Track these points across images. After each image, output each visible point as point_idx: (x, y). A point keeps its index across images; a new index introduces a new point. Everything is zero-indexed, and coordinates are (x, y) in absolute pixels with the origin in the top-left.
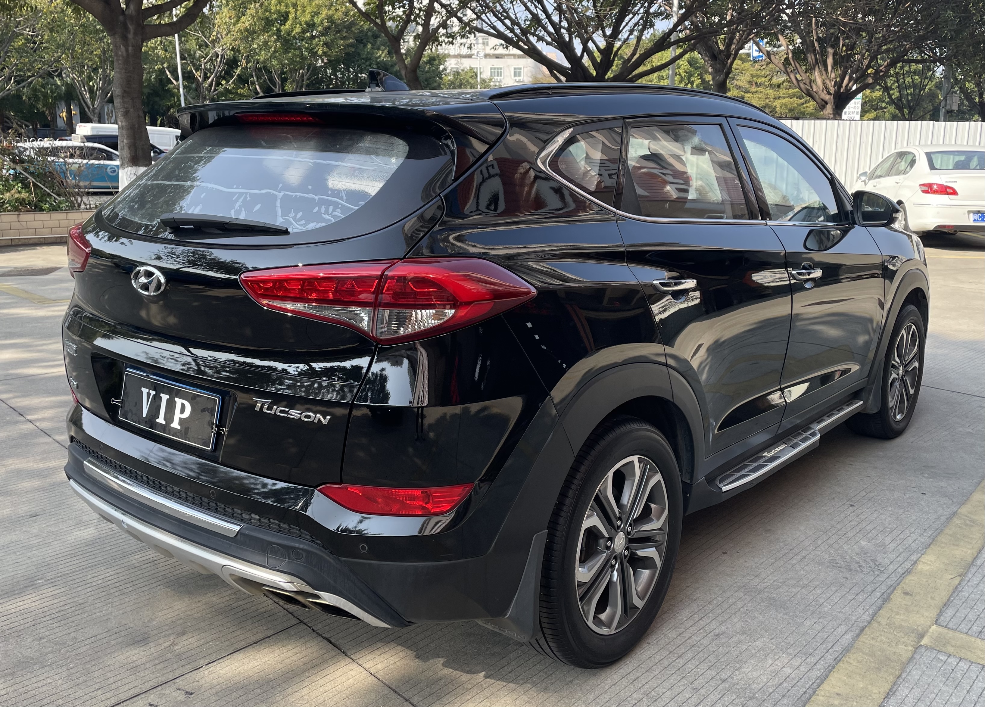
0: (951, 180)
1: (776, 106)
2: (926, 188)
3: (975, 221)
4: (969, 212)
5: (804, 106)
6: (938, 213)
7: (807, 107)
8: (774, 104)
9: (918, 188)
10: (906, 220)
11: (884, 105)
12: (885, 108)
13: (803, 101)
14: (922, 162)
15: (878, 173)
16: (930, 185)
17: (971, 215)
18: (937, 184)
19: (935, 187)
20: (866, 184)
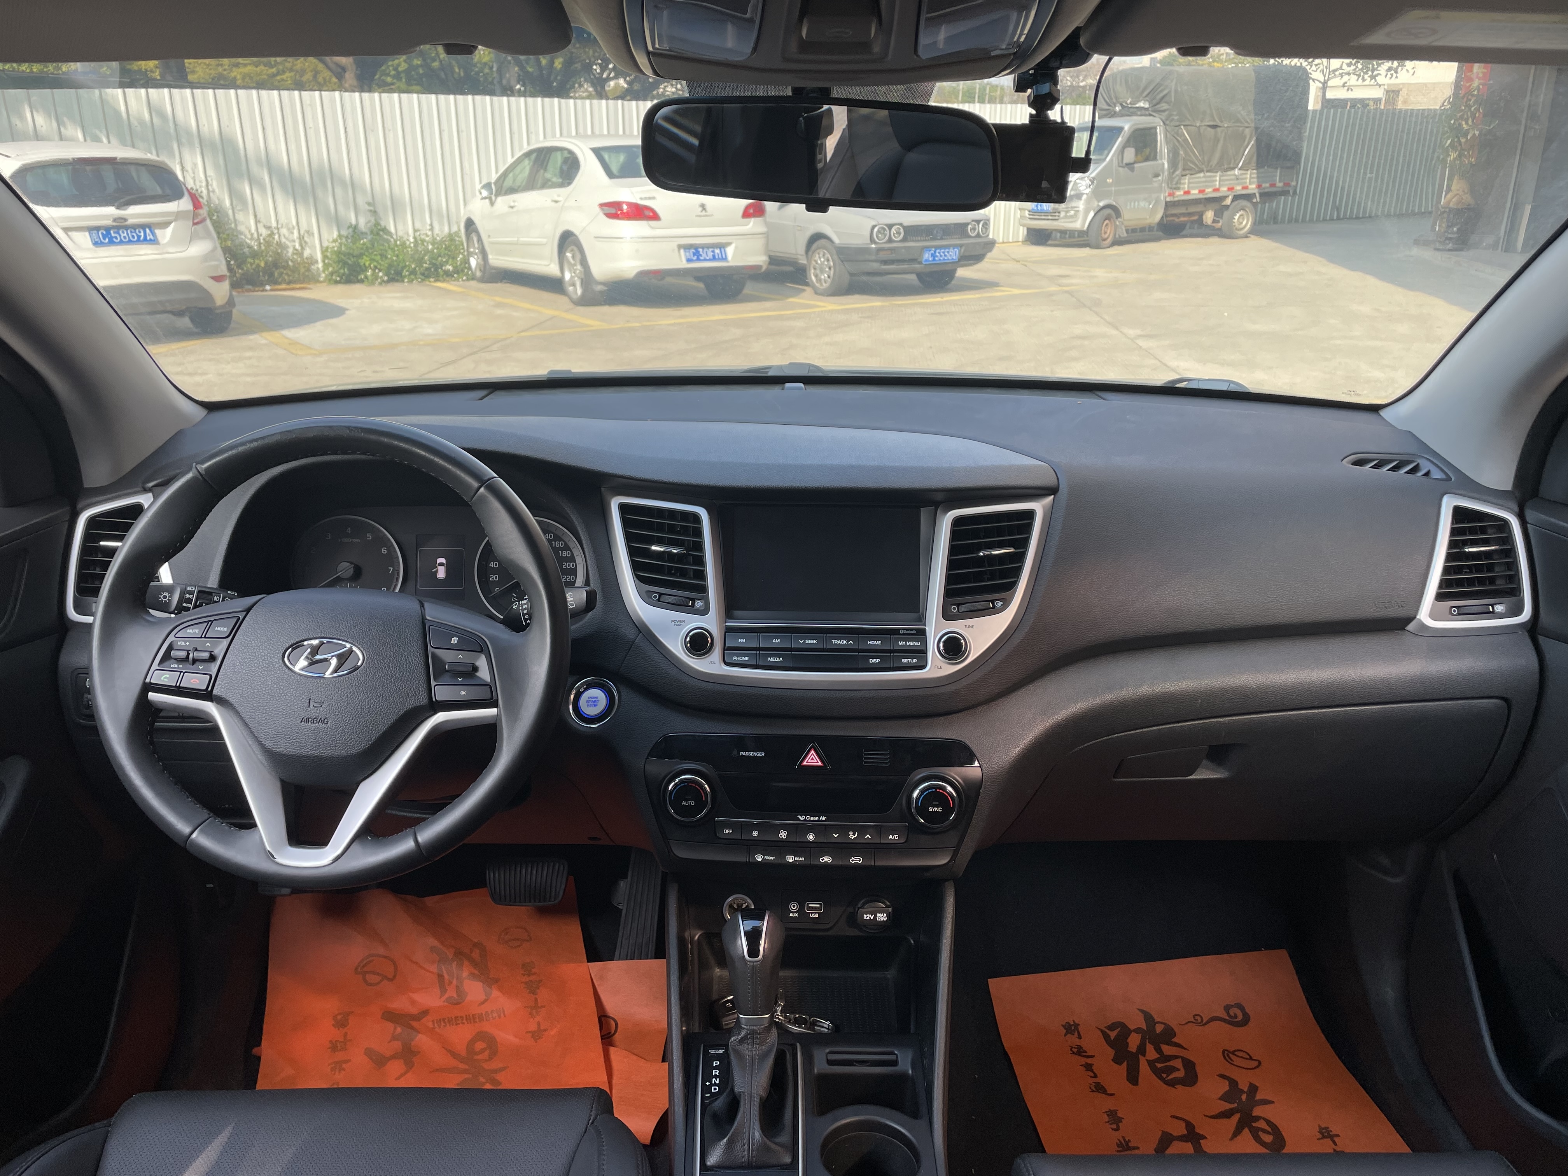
0: (647, 195)
1: (235, 78)
2: (613, 211)
3: (689, 260)
4: (680, 247)
5: (278, 78)
6: (637, 251)
7: (283, 80)
8: (233, 75)
9: (598, 209)
10: (584, 262)
11: (389, 79)
12: (393, 84)
13: (274, 70)
14: (590, 165)
15: (508, 182)
16: (617, 205)
17: (682, 251)
18: (628, 204)
19: (625, 207)
20: (492, 204)
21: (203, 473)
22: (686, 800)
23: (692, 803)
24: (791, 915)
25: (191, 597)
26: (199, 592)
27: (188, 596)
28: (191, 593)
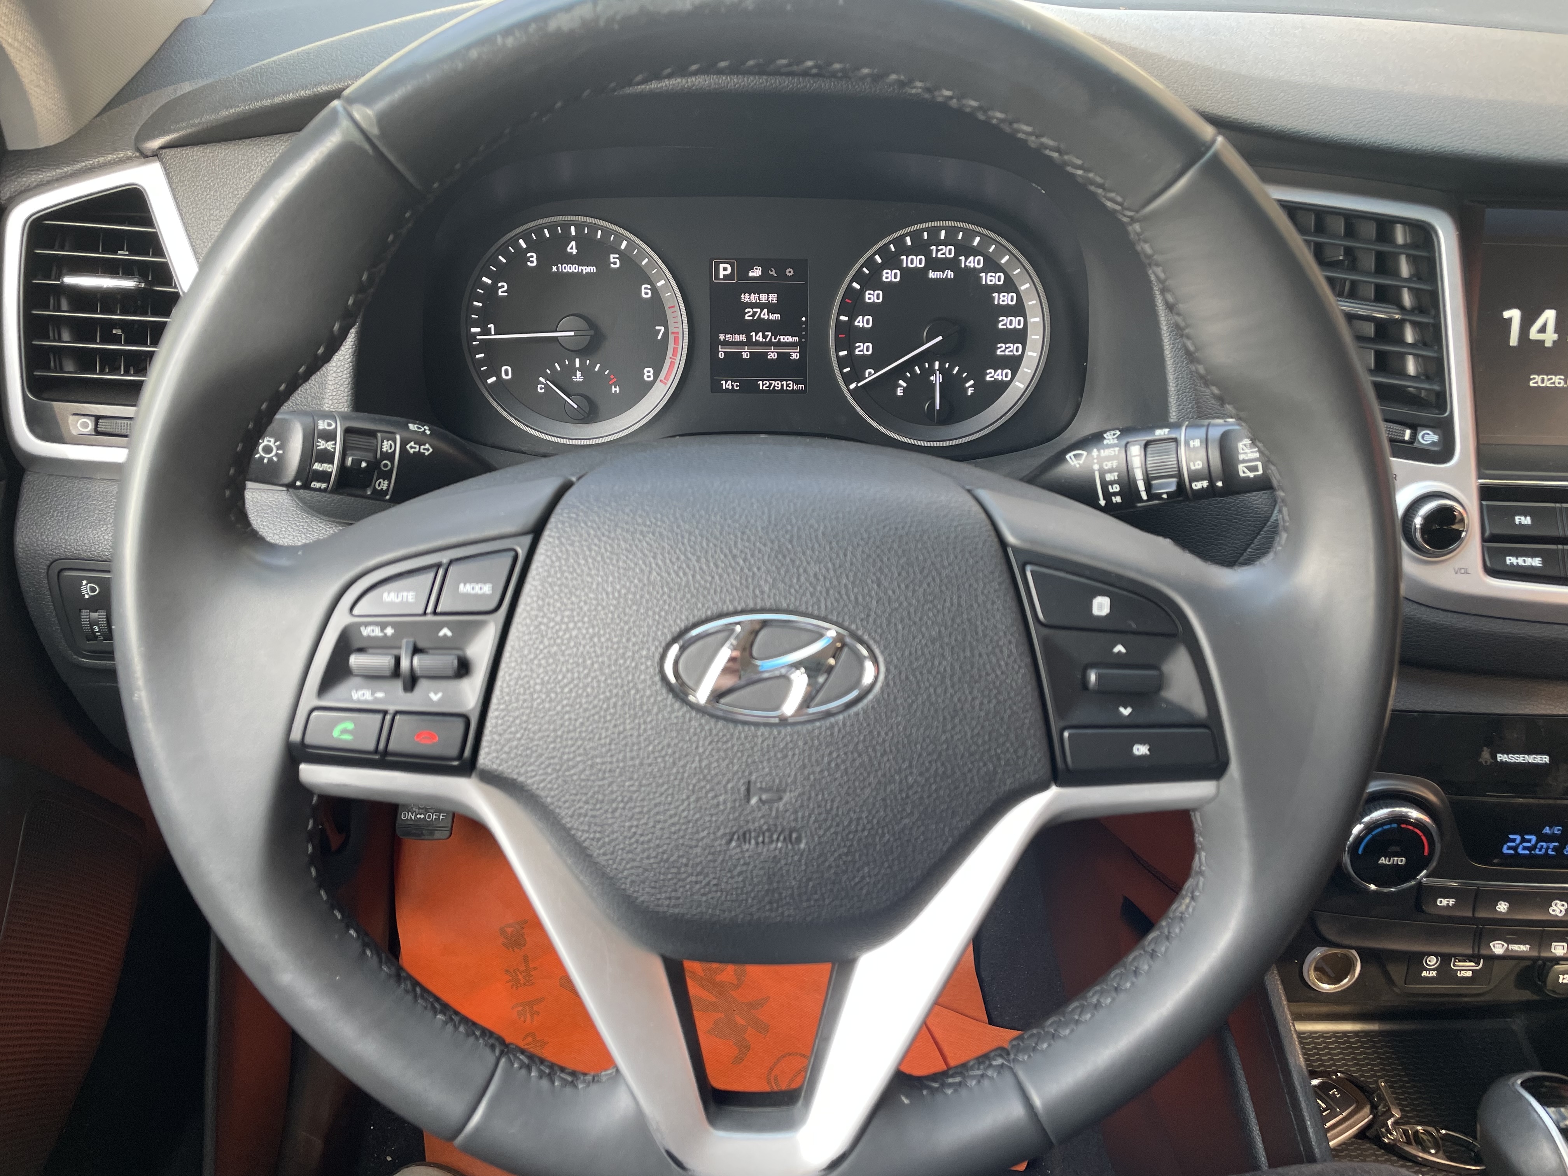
21: (374, 131)
22: (1389, 855)
23: (1401, 861)
24: (1424, 974)
25: (329, 446)
26: (348, 431)
27: (322, 445)
28: (329, 436)
